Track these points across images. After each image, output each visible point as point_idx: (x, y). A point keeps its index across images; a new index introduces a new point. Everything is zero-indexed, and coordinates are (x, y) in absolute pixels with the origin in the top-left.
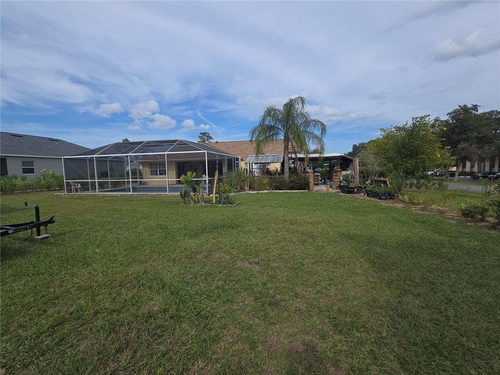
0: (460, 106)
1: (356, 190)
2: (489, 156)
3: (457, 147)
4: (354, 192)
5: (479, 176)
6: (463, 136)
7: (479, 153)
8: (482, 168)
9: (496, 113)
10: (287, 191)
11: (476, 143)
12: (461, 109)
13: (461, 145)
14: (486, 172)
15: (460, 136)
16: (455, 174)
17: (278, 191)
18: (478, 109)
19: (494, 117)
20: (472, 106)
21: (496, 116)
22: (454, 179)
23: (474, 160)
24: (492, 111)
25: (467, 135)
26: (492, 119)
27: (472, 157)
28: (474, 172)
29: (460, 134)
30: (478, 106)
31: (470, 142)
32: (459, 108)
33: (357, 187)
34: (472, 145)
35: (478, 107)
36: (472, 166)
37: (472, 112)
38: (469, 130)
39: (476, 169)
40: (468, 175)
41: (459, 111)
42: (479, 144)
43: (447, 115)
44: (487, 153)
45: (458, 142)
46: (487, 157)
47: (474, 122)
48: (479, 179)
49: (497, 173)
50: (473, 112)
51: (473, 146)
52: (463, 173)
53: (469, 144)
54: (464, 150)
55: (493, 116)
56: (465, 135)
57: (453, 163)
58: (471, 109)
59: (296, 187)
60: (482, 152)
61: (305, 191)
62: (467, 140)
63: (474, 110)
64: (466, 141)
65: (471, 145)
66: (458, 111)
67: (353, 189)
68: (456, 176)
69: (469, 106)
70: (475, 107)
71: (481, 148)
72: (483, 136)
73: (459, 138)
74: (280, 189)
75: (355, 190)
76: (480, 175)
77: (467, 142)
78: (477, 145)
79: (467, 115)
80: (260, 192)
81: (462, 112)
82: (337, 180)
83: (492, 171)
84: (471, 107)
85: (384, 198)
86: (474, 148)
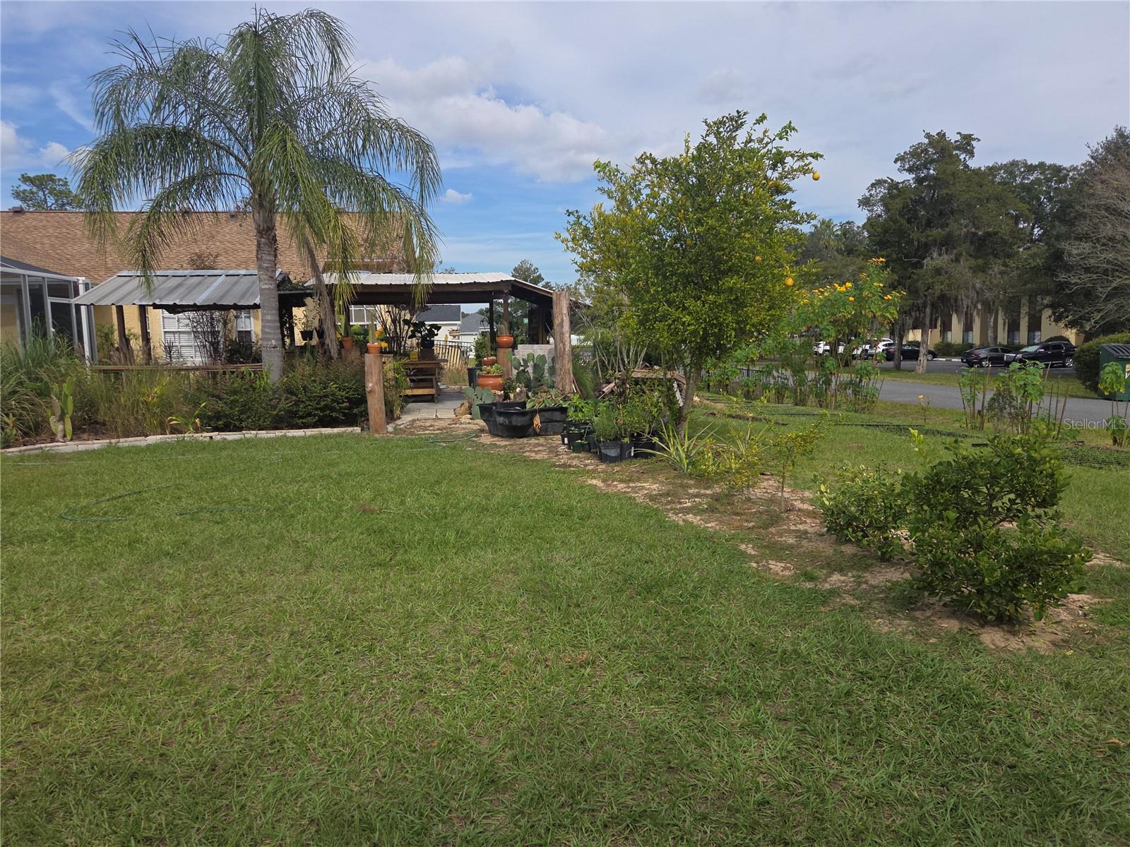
0: (928, 136)
1: (537, 421)
2: (1001, 297)
3: (922, 266)
4: (531, 430)
5: (982, 356)
6: (937, 232)
7: (978, 285)
8: (990, 333)
9: (1022, 170)
10: (263, 434)
11: (971, 256)
12: (930, 143)
13: (932, 258)
14: (1000, 344)
15: (930, 233)
16: (918, 352)
17: (217, 436)
18: (974, 148)
19: (1018, 180)
20: (958, 138)
21: (1024, 178)
22: (917, 367)
23: (965, 306)
24: (1014, 164)
25: (947, 229)
26: (1015, 187)
27: (959, 297)
28: (971, 346)
29: (929, 224)
30: (974, 139)
31: (955, 251)
32: (926, 141)
33: (541, 411)
34: (960, 262)
35: (973, 142)
36: (968, 328)
37: (957, 156)
38: (952, 212)
39: (975, 337)
40: (955, 356)
41: (925, 151)
42: (976, 258)
43: (895, 162)
44: (997, 286)
45: (925, 249)
46: (997, 296)
47: (964, 188)
48: (982, 366)
49: (1023, 347)
50: (962, 157)
51: (962, 263)
52: (946, 349)
53: (953, 257)
54: (940, 275)
55: (1015, 176)
56: (942, 227)
57: (891, 313)
58: (957, 148)
59: (309, 415)
60: (984, 282)
61: (350, 429)
62: (947, 243)
63: (965, 152)
64: (944, 248)
65: (957, 260)
66: (922, 152)
67: (527, 418)
68: (921, 358)
69: (953, 137)
70: (967, 143)
71: (983, 269)
72: (988, 235)
73: (928, 236)
74: (226, 428)
75: (535, 423)
76: (983, 353)
77: (947, 250)
78: (972, 262)
79: (947, 164)
80: (125, 442)
81: (934, 154)
82: (491, 381)
83: (1013, 343)
84: (956, 142)
85: (613, 453)
86: (963, 270)
